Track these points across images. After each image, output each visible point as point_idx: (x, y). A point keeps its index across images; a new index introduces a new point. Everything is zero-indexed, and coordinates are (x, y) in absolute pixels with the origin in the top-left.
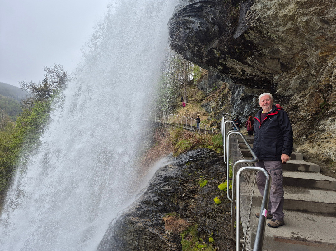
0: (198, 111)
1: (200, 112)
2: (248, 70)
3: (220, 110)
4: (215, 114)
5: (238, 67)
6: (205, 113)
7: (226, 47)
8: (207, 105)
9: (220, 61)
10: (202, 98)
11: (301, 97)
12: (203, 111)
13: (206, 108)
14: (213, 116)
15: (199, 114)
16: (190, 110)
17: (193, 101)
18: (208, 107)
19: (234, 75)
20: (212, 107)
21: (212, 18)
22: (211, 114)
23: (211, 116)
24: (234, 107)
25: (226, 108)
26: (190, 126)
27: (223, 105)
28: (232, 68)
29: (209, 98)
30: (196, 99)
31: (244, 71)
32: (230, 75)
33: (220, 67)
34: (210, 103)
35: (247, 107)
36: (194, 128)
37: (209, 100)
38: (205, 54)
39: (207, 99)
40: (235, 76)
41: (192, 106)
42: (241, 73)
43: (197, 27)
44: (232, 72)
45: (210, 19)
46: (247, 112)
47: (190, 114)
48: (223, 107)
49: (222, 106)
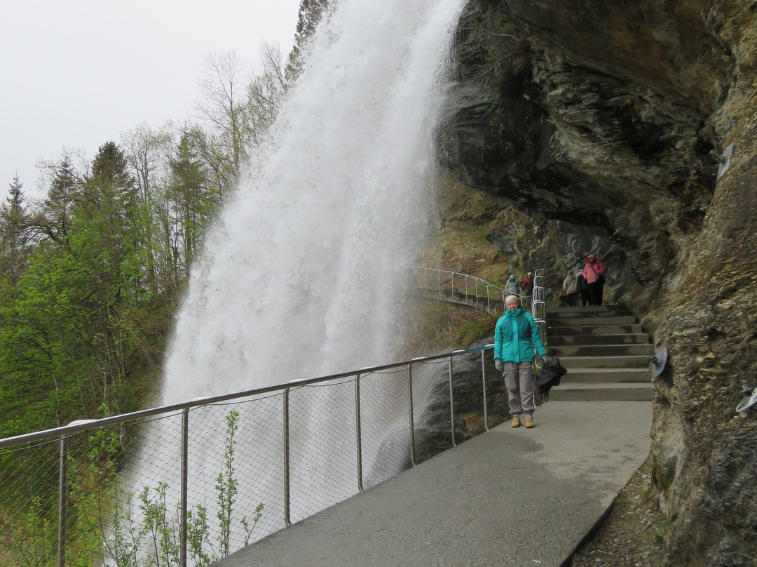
0: (478, 250)
1: (485, 252)
2: (567, 202)
3: (538, 247)
4: (525, 258)
5: (551, 198)
6: (497, 256)
7: (528, 174)
8: (501, 234)
9: (521, 191)
10: (486, 210)
11: (648, 240)
12: (492, 250)
13: (501, 241)
14: (521, 263)
15: (482, 260)
16: (456, 250)
17: (460, 219)
18: (505, 240)
19: (545, 209)
20: (516, 241)
21: (503, 131)
22: (515, 258)
23: (516, 265)
24: (569, 243)
25: (550, 242)
26: (462, 296)
27: (542, 233)
28: (541, 199)
29: (506, 215)
30: (466, 213)
31: (560, 204)
32: (540, 209)
33: (522, 199)
34: (510, 229)
35: (597, 240)
36: (475, 300)
37: (506, 219)
38: (496, 182)
39: (502, 218)
40: (548, 210)
41: (460, 236)
42: (557, 205)
43: (482, 145)
44: (542, 205)
45: (500, 132)
46: (598, 252)
47: (457, 260)
48: (544, 240)
49: (540, 236)
